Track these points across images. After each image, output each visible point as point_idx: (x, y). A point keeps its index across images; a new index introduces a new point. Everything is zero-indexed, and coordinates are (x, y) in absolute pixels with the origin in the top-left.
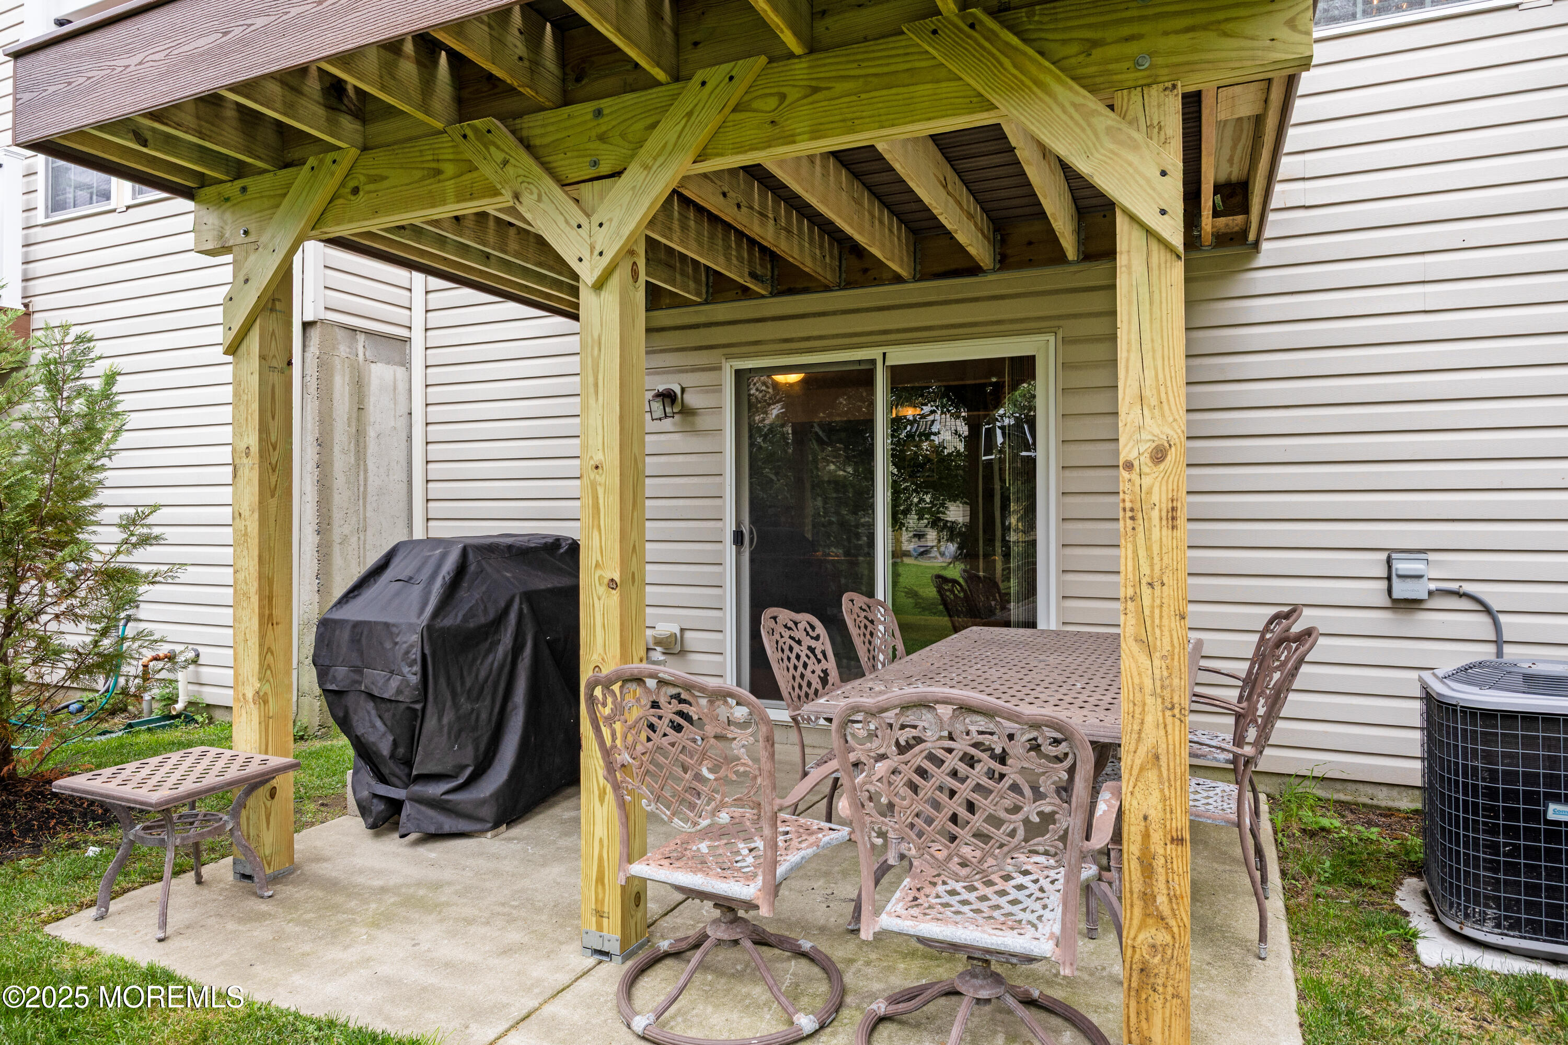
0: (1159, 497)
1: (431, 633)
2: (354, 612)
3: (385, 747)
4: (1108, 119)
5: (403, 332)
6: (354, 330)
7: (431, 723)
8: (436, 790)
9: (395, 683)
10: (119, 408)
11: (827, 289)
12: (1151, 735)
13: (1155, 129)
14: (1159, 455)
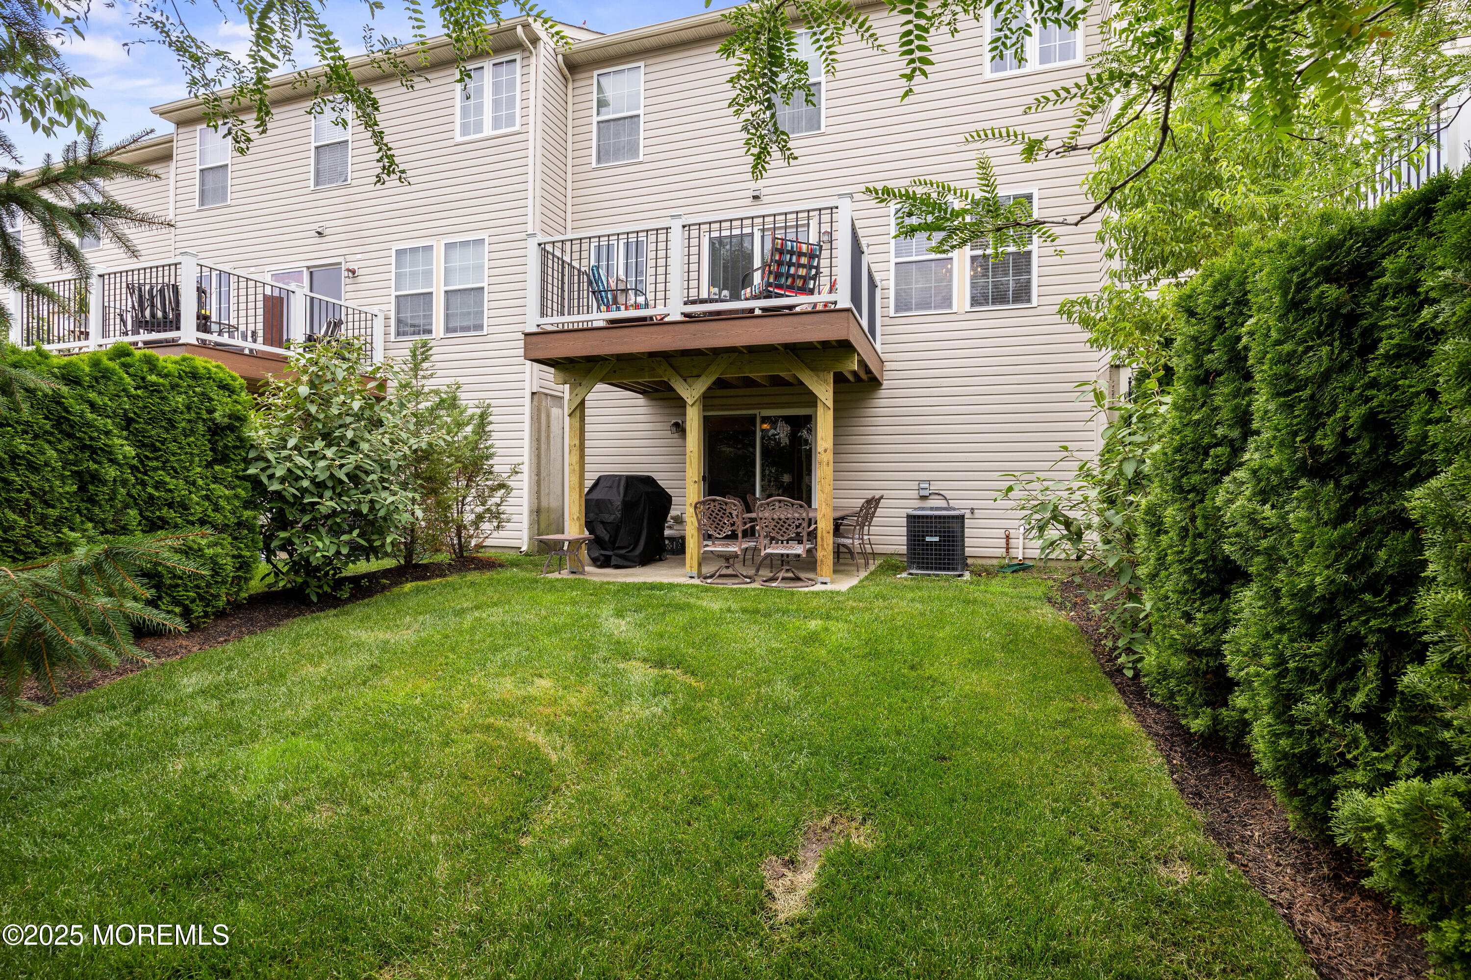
0: (825, 460)
1: (624, 502)
2: (595, 496)
3: (607, 538)
4: (815, 378)
5: (561, 394)
6: (546, 395)
7: (622, 531)
8: (623, 552)
9: (613, 517)
10: (487, 429)
11: (738, 387)
12: (823, 511)
13: (825, 381)
14: (825, 451)
